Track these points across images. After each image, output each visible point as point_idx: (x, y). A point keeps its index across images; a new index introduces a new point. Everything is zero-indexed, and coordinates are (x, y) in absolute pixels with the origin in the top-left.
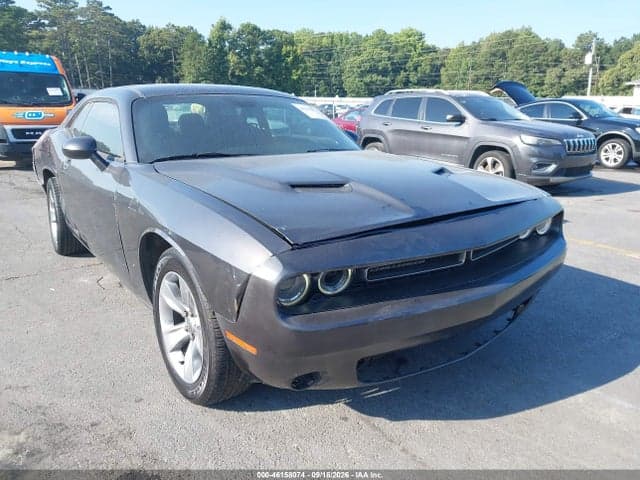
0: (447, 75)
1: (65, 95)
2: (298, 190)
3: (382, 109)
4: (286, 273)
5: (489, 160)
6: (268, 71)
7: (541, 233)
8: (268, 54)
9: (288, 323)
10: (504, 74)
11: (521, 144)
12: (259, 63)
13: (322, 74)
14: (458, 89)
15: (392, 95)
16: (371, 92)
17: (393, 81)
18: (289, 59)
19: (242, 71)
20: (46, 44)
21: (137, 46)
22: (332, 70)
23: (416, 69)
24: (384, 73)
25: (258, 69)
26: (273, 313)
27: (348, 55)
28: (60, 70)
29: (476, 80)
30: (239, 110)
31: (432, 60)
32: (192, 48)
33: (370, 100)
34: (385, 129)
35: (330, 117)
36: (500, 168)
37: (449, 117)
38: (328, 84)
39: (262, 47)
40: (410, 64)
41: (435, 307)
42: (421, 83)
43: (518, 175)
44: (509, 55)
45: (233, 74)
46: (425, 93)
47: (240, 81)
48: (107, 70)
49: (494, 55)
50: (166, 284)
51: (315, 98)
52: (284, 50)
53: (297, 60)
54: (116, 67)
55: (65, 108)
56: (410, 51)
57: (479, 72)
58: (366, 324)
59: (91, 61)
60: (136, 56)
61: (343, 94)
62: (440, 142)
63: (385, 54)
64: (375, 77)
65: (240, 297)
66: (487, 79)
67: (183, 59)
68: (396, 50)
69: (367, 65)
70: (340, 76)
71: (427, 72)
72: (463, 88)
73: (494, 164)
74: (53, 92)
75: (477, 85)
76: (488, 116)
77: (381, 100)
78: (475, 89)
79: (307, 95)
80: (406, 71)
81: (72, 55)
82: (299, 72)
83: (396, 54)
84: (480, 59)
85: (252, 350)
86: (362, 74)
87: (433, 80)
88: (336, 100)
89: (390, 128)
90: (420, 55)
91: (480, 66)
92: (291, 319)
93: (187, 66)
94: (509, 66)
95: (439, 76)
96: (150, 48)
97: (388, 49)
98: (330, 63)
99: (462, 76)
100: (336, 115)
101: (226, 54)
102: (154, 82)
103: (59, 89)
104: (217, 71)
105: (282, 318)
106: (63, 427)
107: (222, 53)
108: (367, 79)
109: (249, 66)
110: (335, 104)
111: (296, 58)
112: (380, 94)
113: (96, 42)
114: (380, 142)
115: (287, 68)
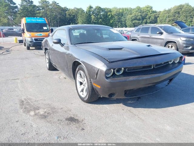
0: (159, 20)
1: (48, 29)
2: (111, 50)
3: (137, 31)
4: (107, 68)
5: (170, 46)
6: (103, 20)
7: (176, 62)
8: (103, 15)
9: (108, 80)
10: (179, 19)
11: (181, 41)
12: (101, 18)
13: (120, 21)
14: (163, 24)
15: (141, 26)
16: (135, 25)
17: (142, 22)
18: (110, 17)
19: (96, 21)
20: (41, 15)
21: (66, 14)
22: (123, 19)
23: (149, 18)
24: (139, 20)
25: (100, 20)
26: (104, 77)
27: (128, 15)
28: (47, 22)
29: (169, 21)
30: (96, 31)
31: (155, 15)
32: (81, 14)
33: (134, 28)
34: (138, 37)
35: (122, 34)
36: (174, 48)
37: (158, 33)
38: (121, 24)
39: (102, 13)
40: (147, 17)
41: (144, 78)
42: (151, 23)
43: (179, 50)
44: (181, 12)
45: (93, 22)
46: (151, 26)
47: (95, 23)
48: (57, 21)
49: (176, 13)
50: (78, 75)
51: (117, 28)
52: (108, 14)
53: (112, 17)
54: (60, 21)
55: (48, 33)
56: (148, 13)
57: (170, 19)
58: (126, 81)
59: (53, 19)
60: (65, 17)
61: (126, 27)
62: (155, 40)
63: (140, 14)
64: (136, 21)
65: (97, 74)
66: (173, 21)
67: (78, 18)
68: (143, 13)
69: (134, 18)
70: (125, 21)
71: (153, 19)
72: (165, 24)
73: (172, 47)
74: (45, 28)
75: (170, 23)
76: (170, 32)
77: (137, 28)
78: (169, 24)
79: (115, 27)
80: (146, 19)
81: (48, 18)
82: (113, 20)
83: (143, 14)
84: (171, 14)
85: (99, 87)
86: (132, 21)
87: (155, 22)
88: (124, 29)
89: (140, 36)
90: (151, 14)
91: (171, 16)
92: (109, 79)
93: (80, 20)
94: (180, 16)
95: (157, 20)
96: (69, 15)
97: (140, 12)
98: (122, 17)
99: (165, 20)
100: (124, 33)
101: (91, 16)
102: (70, 25)
103: (46, 27)
104: (88, 21)
105: (107, 79)
106: (54, 108)
107: (90, 15)
108: (134, 22)
109: (98, 19)
110: (123, 30)
111: (112, 16)
112: (137, 26)
113: (54, 14)
114: (137, 40)
115: (109, 19)
